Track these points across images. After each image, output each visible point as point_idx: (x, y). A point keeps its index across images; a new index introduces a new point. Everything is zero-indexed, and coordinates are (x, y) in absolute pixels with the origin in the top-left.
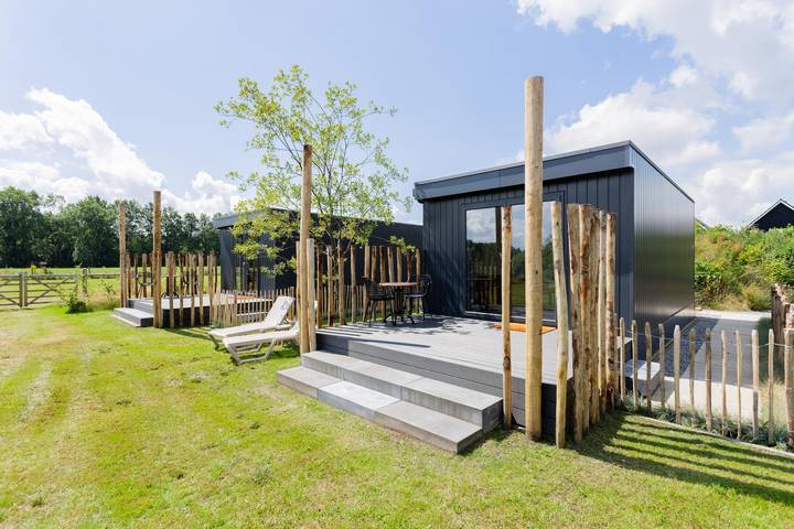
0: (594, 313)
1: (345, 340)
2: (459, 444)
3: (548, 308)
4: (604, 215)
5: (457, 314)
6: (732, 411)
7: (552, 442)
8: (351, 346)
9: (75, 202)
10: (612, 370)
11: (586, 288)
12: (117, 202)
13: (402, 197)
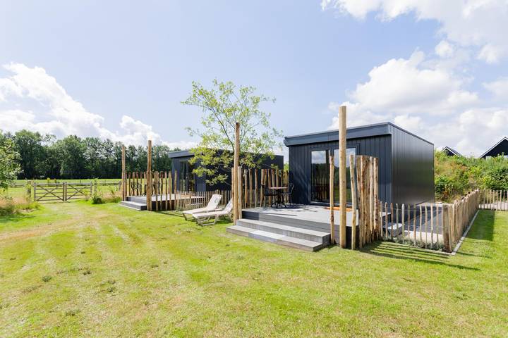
0: (368, 198)
1: (258, 214)
2: (314, 248)
3: (349, 200)
4: (373, 159)
5: (307, 203)
6: (424, 239)
7: (350, 248)
8: (260, 216)
9: (62, 139)
10: (377, 223)
11: (364, 188)
12: (87, 139)
13: (277, 143)
